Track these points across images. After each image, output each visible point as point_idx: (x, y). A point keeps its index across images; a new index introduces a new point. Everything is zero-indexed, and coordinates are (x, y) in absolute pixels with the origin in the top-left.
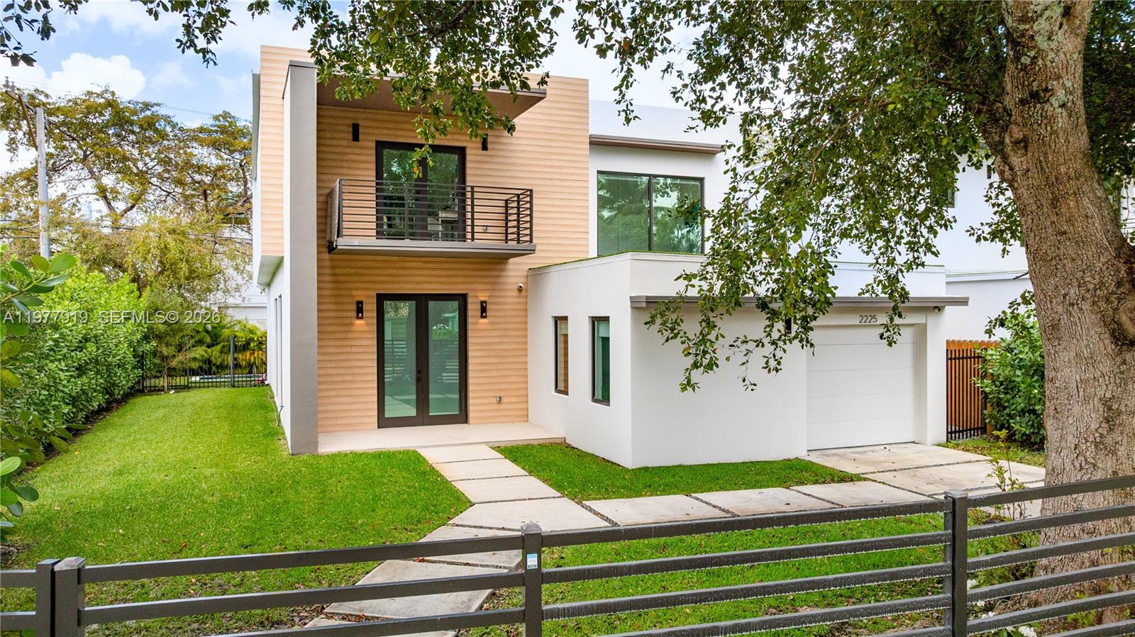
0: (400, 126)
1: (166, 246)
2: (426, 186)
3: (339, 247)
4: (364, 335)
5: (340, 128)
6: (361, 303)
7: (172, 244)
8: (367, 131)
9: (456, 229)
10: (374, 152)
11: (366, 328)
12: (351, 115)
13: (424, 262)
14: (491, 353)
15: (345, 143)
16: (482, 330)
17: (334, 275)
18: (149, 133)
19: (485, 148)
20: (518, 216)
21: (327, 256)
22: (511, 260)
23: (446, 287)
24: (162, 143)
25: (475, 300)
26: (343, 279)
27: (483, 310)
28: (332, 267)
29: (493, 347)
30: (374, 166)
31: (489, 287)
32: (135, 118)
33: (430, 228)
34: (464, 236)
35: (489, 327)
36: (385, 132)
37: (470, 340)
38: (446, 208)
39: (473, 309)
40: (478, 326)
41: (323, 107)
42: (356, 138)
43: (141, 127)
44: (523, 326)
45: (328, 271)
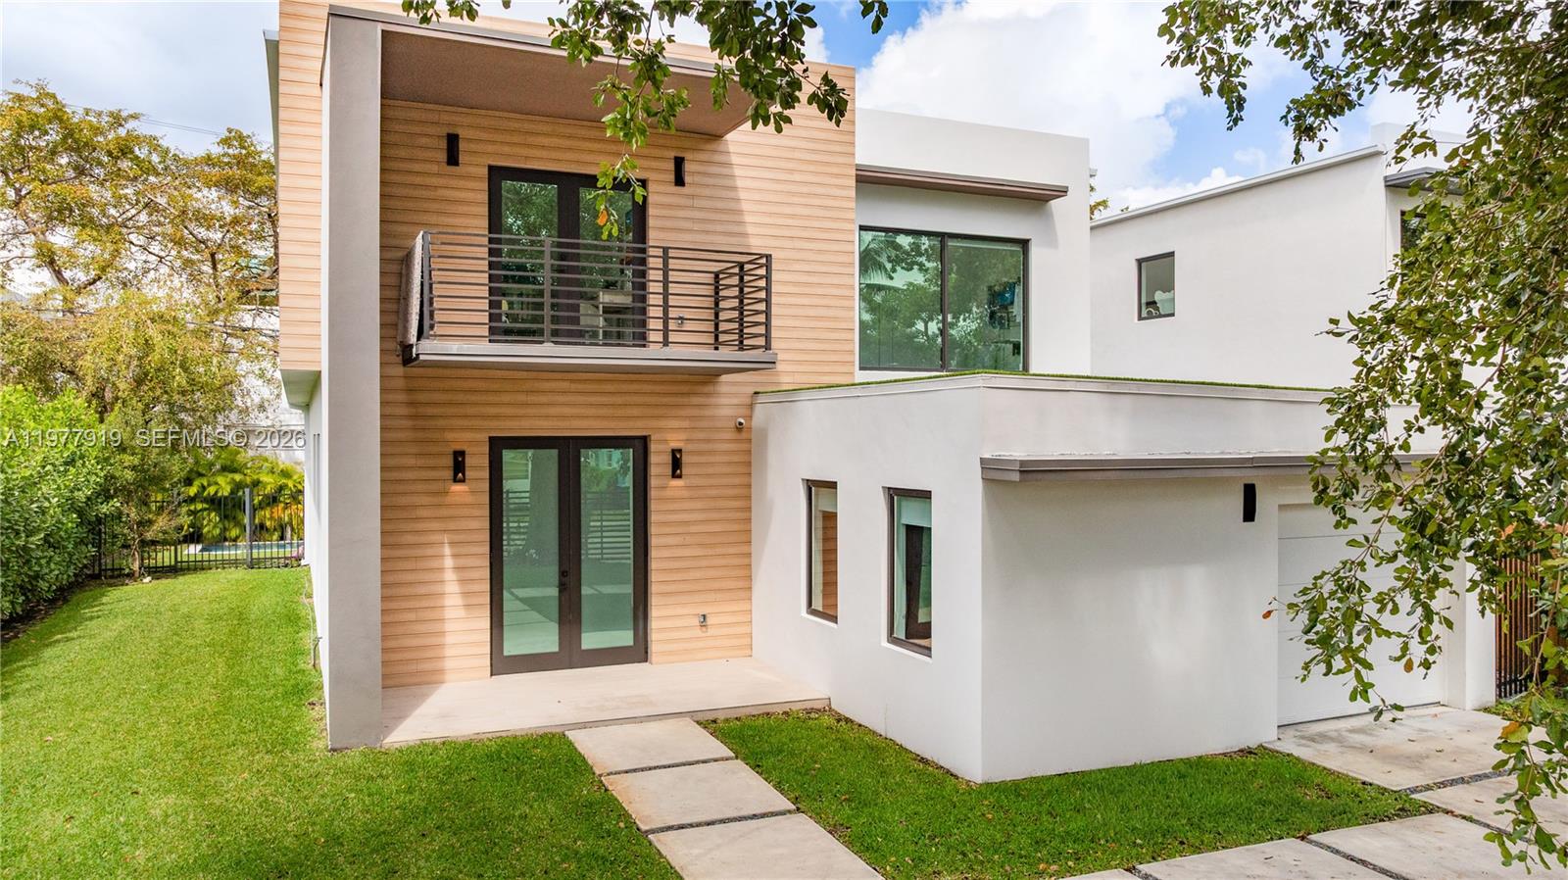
0: (531, 140)
1: (147, 341)
2: (576, 246)
3: (422, 357)
4: (466, 512)
5: (424, 141)
6: (462, 453)
7: (157, 338)
8: (473, 147)
9: (628, 324)
10: (485, 186)
11: (469, 499)
12: (445, 118)
13: (572, 381)
14: (689, 539)
15: (435, 168)
16: (673, 499)
17: (411, 404)
18: (125, 164)
19: (679, 181)
20: (741, 302)
21: (399, 370)
22: (724, 378)
23: (612, 424)
24: (146, 180)
25: (661, 447)
26: (430, 411)
27: (676, 464)
28: (409, 391)
29: (693, 529)
30: (485, 210)
31: (685, 424)
32: (101, 139)
33: (583, 321)
34: (643, 337)
35: (685, 493)
36: (506, 149)
37: (653, 518)
38: (609, 286)
39: (659, 462)
40: (668, 493)
41: (391, 102)
42: (453, 159)
43: (110, 153)
44: (744, 491)
45: (401, 397)
